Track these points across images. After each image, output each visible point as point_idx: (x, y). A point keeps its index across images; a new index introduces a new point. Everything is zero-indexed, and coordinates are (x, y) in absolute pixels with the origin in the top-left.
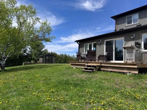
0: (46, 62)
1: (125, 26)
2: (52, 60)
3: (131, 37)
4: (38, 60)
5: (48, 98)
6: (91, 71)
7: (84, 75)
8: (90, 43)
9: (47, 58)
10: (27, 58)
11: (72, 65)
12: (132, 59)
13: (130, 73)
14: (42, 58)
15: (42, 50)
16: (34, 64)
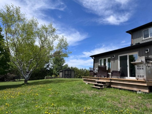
0: (65, 76)
1: (142, 40)
2: (71, 74)
3: (145, 52)
4: (59, 74)
5: (46, 112)
6: (100, 87)
7: (93, 91)
8: (105, 58)
9: (67, 73)
10: (50, 73)
11: (85, 80)
12: (143, 76)
13: (140, 91)
14: (62, 73)
15: (63, 65)
16: (54, 78)
